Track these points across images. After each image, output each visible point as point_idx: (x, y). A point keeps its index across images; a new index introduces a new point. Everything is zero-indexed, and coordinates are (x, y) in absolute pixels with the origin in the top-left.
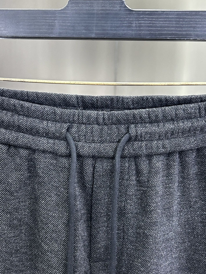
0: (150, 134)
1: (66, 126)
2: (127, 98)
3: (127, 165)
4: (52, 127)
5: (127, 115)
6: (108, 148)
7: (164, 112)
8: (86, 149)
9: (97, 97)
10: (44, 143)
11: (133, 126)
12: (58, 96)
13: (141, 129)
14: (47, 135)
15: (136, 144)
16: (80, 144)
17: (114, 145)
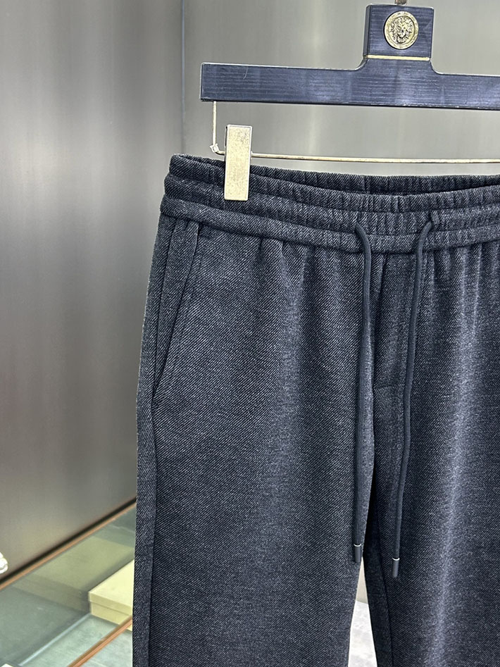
2: (426, 179)
4: (339, 217)
5: (429, 198)
6: (405, 241)
7: (471, 196)
9: (389, 178)
10: (329, 238)
11: (435, 212)
12: (344, 176)
13: (445, 216)
15: (439, 236)
17: (413, 237)
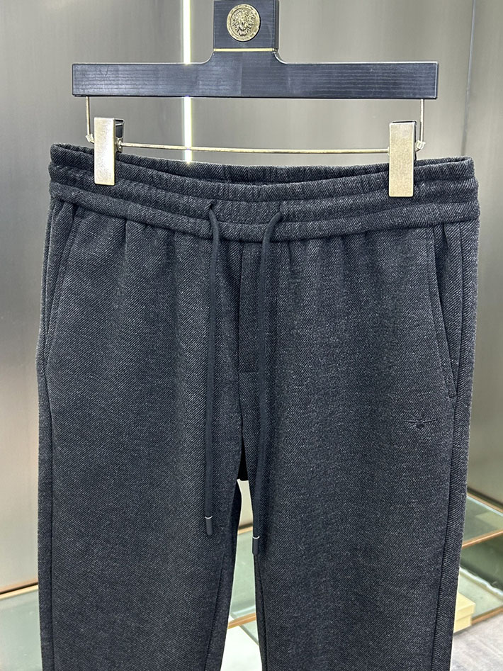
0: (304, 213)
1: (209, 202)
3: (279, 251)
4: (193, 203)
7: (320, 186)
8: (232, 229)
10: (184, 222)
11: (284, 203)
13: (294, 207)
14: (188, 212)
15: (289, 226)
16: (225, 224)
